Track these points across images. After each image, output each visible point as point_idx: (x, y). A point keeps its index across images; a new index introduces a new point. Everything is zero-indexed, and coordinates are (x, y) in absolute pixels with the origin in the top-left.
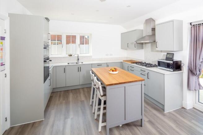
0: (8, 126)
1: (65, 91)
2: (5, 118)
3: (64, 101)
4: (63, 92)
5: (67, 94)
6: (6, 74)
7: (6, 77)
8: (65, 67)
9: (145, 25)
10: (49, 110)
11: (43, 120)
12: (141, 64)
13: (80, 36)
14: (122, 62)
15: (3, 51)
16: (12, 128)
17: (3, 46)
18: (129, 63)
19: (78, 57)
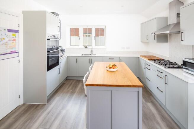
0: (21, 102)
1: (78, 80)
2: (18, 95)
3: (71, 90)
4: (75, 81)
5: (78, 83)
6: (19, 60)
7: (19, 62)
8: (77, 58)
9: (168, 10)
10: (55, 96)
11: (45, 105)
12: (160, 62)
13: (96, 28)
14: (138, 57)
15: (16, 41)
16: (24, 105)
17: (15, 37)
18: (146, 60)
19: (92, 48)
